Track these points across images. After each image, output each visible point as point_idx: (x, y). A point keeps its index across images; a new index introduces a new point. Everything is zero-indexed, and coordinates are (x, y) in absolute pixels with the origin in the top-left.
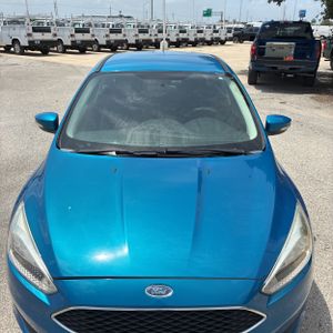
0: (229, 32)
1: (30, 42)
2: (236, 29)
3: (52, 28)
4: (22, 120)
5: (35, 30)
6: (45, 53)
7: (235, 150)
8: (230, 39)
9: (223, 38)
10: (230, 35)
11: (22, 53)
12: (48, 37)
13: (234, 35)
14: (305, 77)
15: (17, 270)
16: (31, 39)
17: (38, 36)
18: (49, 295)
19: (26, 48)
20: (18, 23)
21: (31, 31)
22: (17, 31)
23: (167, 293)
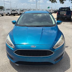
0: (53, 11)
1: (11, 13)
2: (54, 11)
3: (16, 10)
4: (9, 27)
5: (12, 11)
6: (14, 15)
7: (50, 26)
8: (53, 13)
9: (52, 12)
10: (53, 12)
11: (10, 16)
12: (15, 12)
13: (54, 12)
14: (69, 19)
15: (7, 45)
16: (12, 13)
17: (13, 12)
18: (13, 48)
19: (10, 14)
20: (9, 9)
21: (11, 11)
22: (9, 11)
23: (35, 47)
